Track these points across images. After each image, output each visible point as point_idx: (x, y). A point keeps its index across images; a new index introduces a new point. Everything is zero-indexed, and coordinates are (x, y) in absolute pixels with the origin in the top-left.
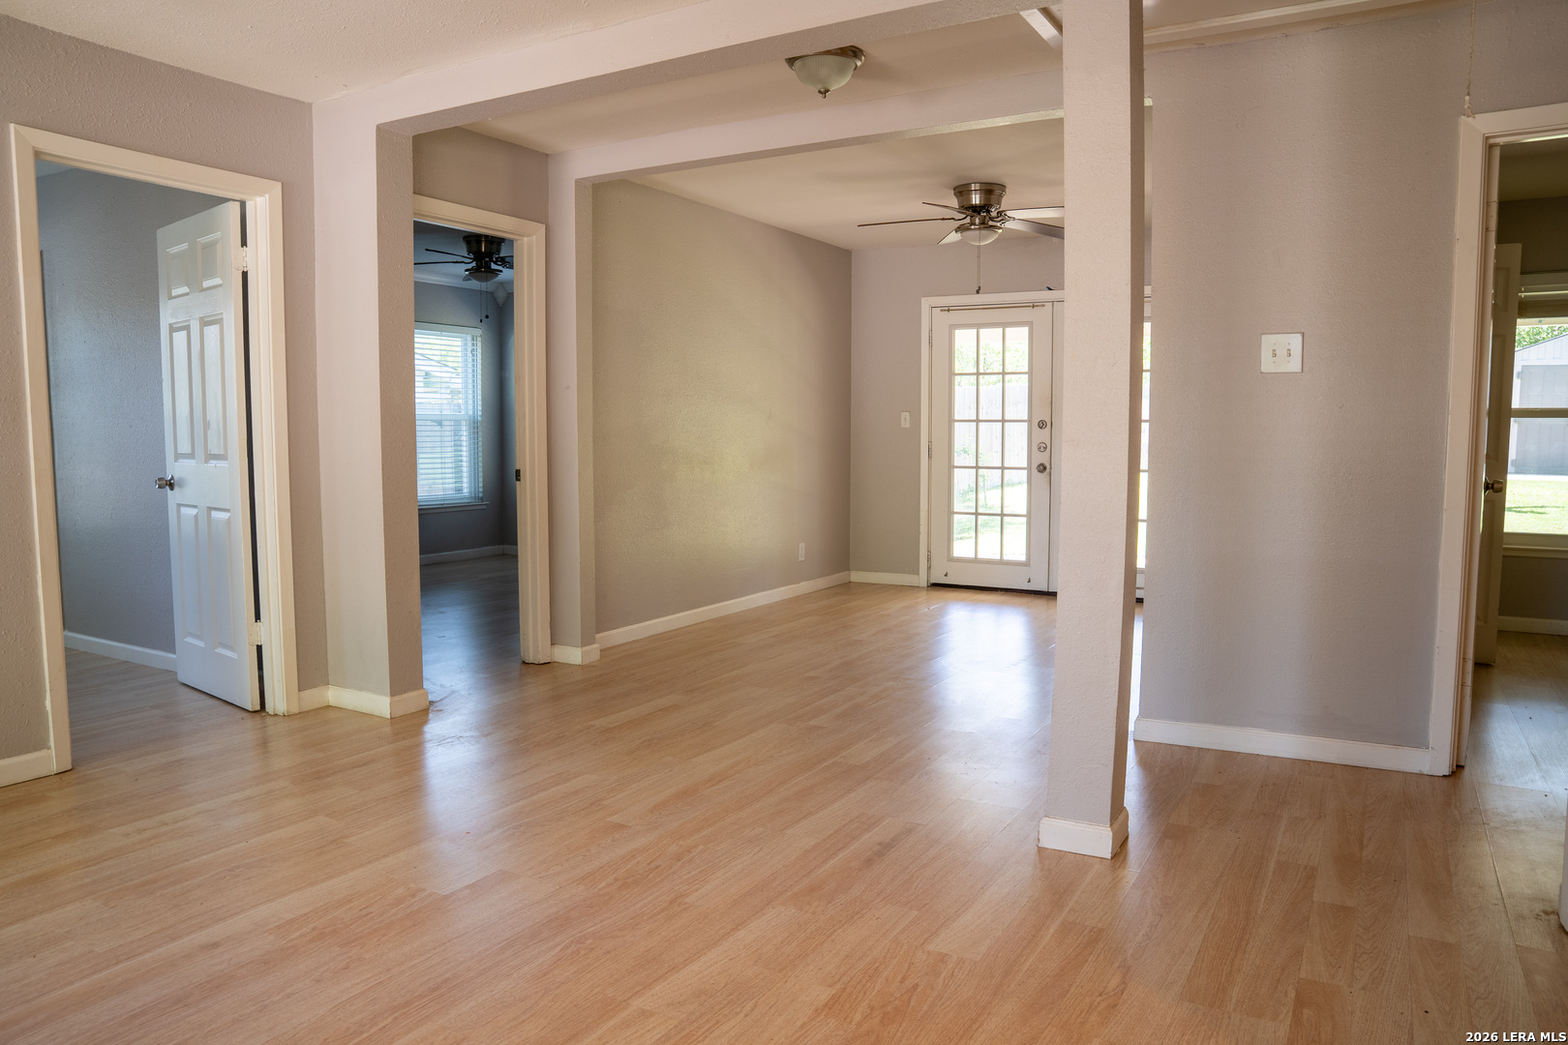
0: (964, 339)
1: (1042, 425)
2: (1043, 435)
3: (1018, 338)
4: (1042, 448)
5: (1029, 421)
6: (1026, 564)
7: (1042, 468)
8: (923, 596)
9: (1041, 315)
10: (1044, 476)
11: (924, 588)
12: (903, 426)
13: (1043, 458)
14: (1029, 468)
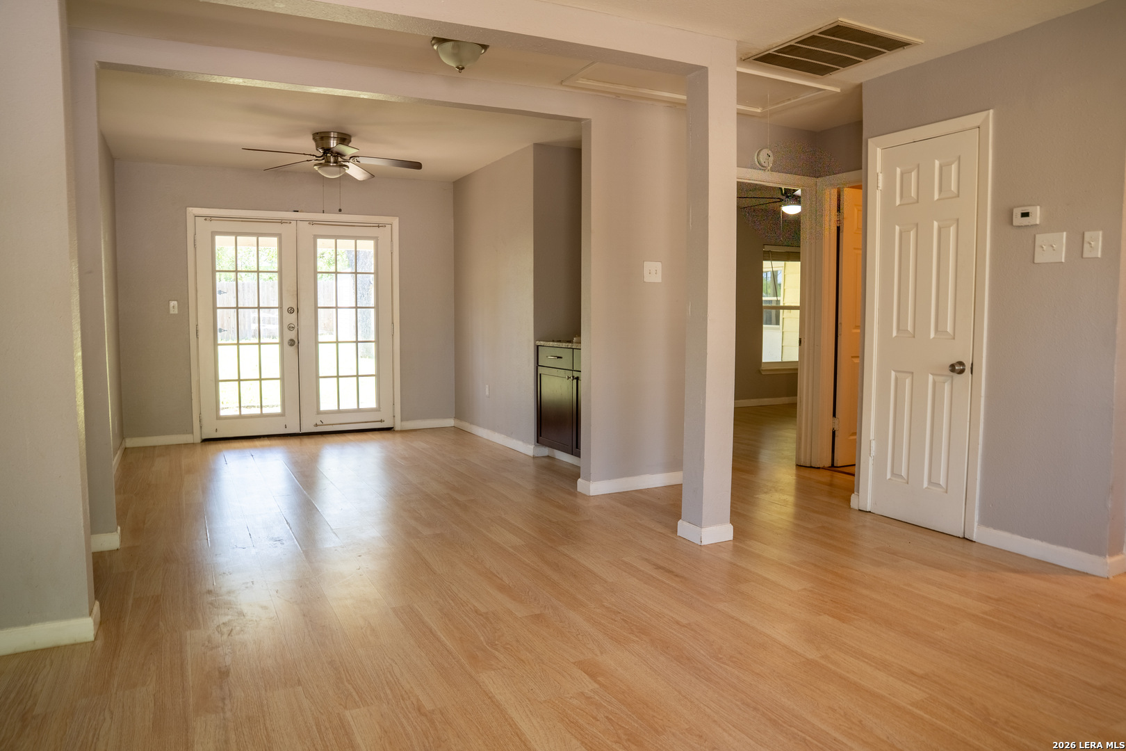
0: (224, 244)
1: (291, 311)
2: (291, 318)
3: (270, 246)
4: (291, 328)
5: (281, 308)
6: (282, 415)
7: (292, 343)
8: (199, 449)
9: (288, 230)
10: (293, 349)
11: (198, 443)
12: (172, 312)
13: (292, 335)
14: (281, 343)
